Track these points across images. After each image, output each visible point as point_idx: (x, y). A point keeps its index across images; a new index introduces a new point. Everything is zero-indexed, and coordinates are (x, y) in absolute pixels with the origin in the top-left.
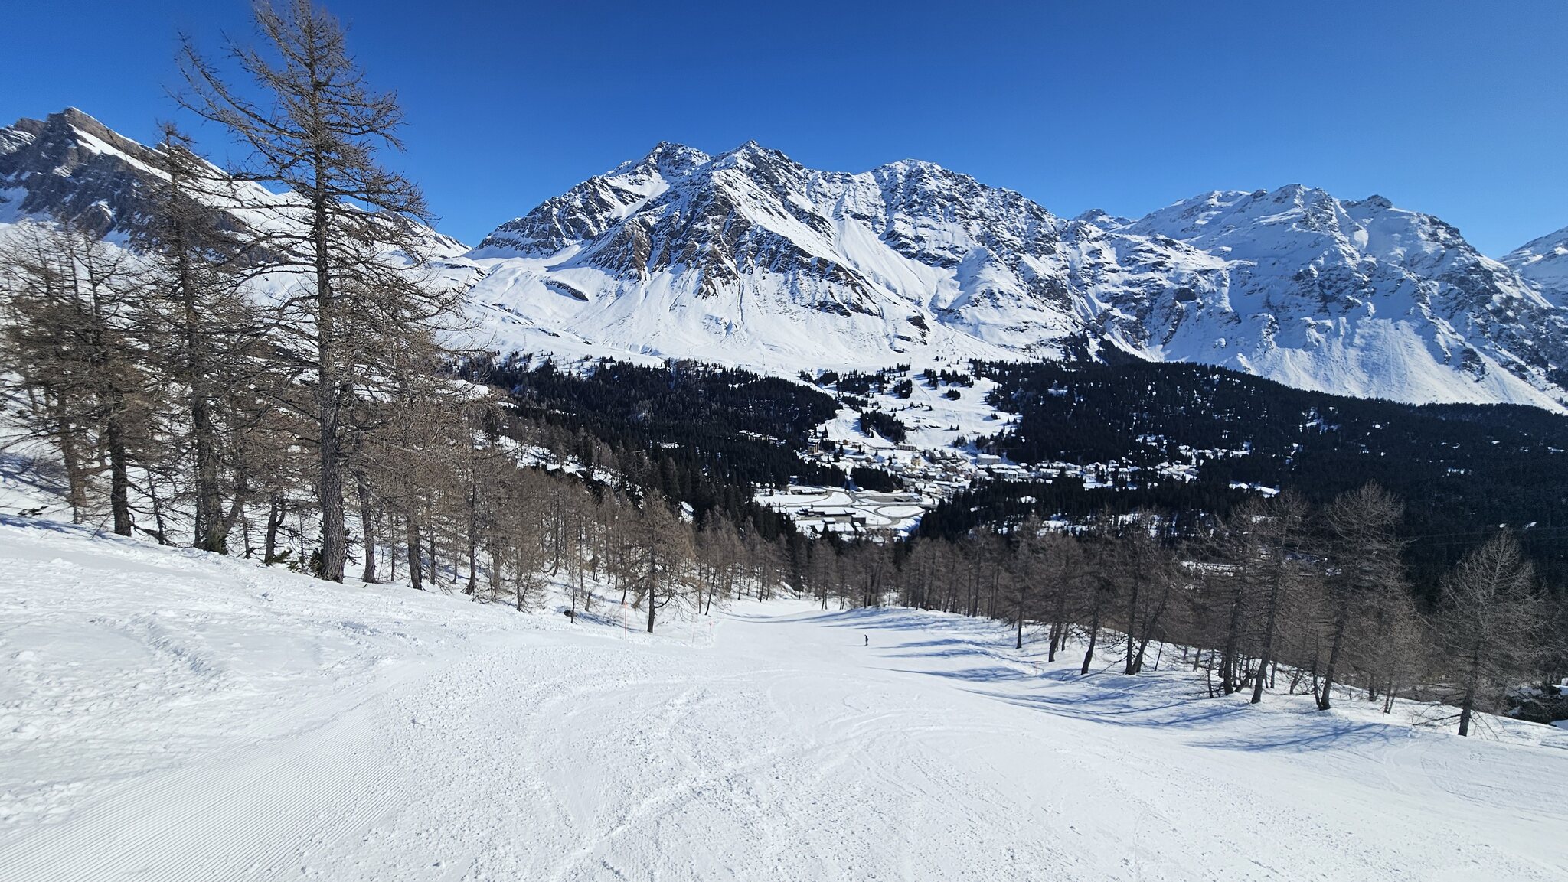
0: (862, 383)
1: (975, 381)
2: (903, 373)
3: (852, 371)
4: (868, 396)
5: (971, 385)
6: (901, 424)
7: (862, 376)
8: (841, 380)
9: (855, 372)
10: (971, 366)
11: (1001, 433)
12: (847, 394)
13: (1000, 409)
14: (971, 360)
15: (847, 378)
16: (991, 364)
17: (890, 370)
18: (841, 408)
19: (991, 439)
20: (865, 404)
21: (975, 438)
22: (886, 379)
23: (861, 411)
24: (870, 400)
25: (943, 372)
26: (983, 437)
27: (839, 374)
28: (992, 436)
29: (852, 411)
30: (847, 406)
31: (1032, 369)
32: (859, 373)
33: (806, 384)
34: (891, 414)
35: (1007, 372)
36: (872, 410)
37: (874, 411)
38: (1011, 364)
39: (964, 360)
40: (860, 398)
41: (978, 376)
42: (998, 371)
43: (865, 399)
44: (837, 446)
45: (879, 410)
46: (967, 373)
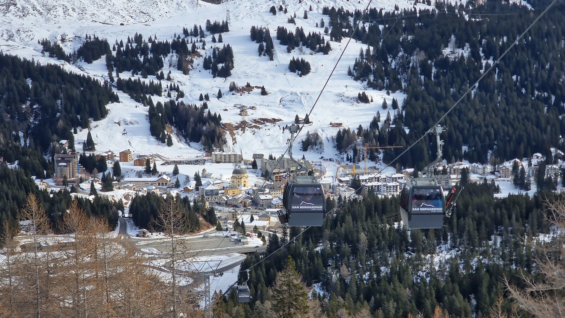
0: (150, 56)
1: (333, 44)
2: (217, 36)
3: (132, 36)
4: (161, 77)
5: (326, 50)
6: (216, 119)
7: (150, 45)
8: (114, 53)
9: (138, 38)
10: (327, 19)
11: (374, 124)
12: (125, 76)
13: (373, 86)
14: (326, 11)
15: (123, 49)
16: (358, 15)
17: (196, 32)
18: (115, 99)
19: (359, 134)
20: (157, 90)
21: (334, 132)
22: (190, 47)
23: (150, 103)
24: (165, 84)
25: (281, 32)
26: (346, 132)
27: (111, 43)
28: (360, 128)
29: (134, 103)
30: (126, 95)
31: (420, 20)
32: (145, 39)
33: (53, 61)
34: (199, 104)
35: (381, 27)
36: (168, 100)
37: (172, 102)
38: (387, 14)
39: (315, 11)
40: (147, 81)
41: (337, 36)
42: (367, 26)
43: (156, 82)
44: (110, 165)
45: (180, 100)
46: (320, 31)
